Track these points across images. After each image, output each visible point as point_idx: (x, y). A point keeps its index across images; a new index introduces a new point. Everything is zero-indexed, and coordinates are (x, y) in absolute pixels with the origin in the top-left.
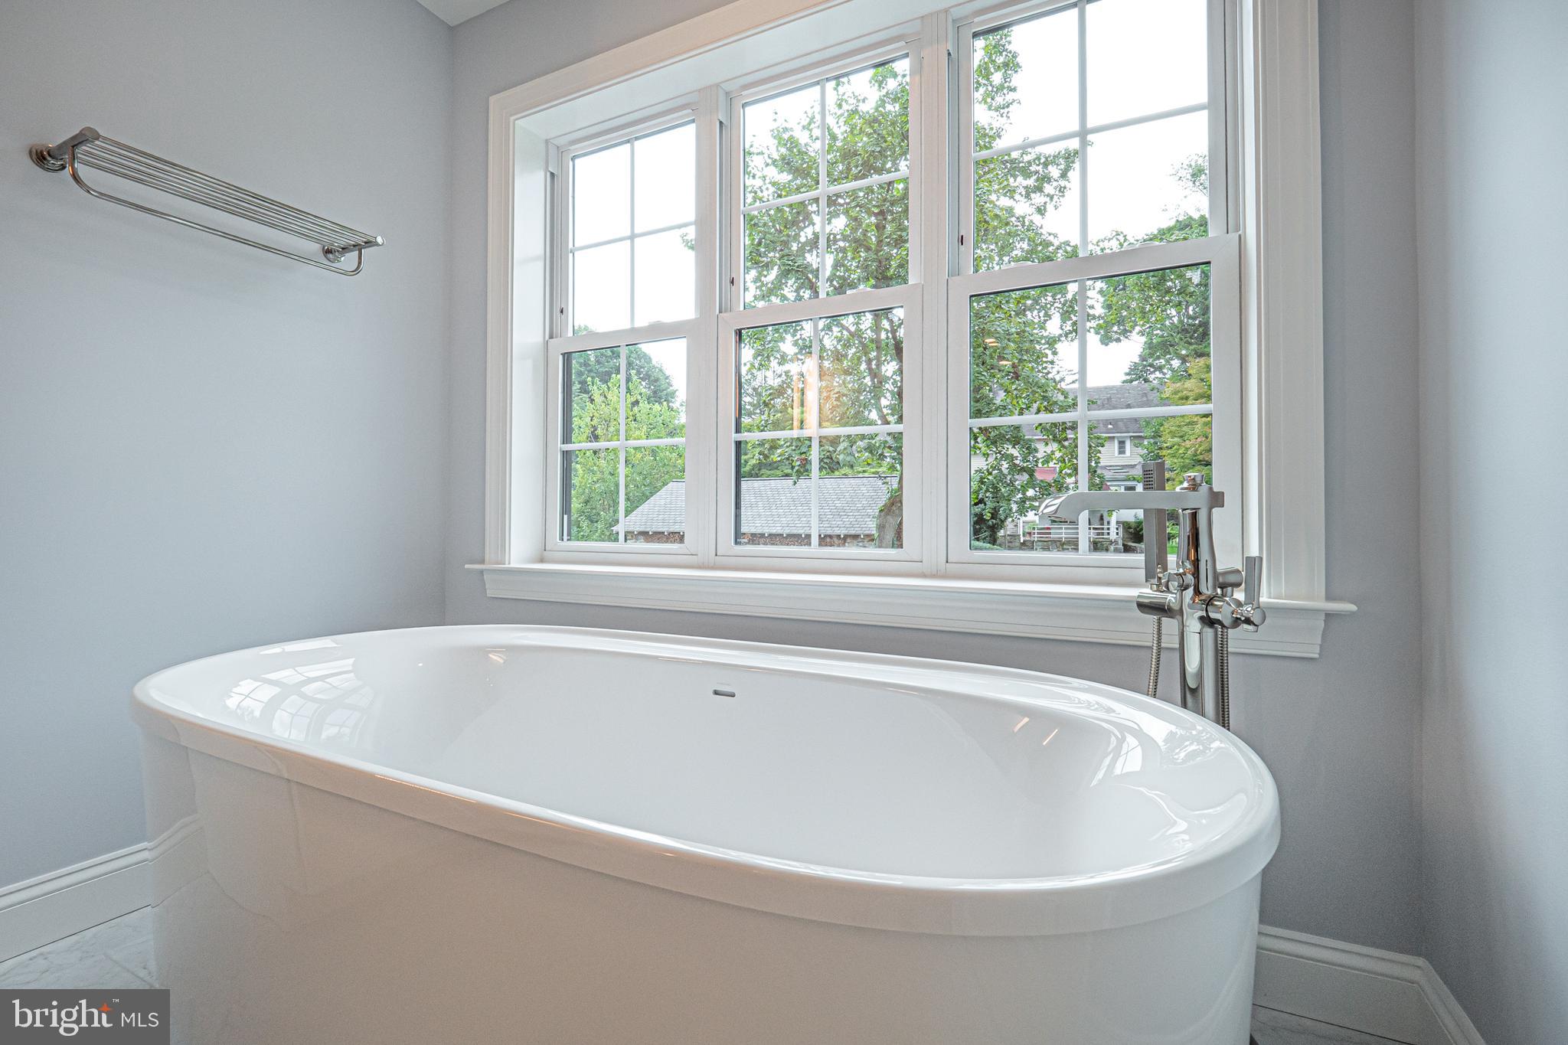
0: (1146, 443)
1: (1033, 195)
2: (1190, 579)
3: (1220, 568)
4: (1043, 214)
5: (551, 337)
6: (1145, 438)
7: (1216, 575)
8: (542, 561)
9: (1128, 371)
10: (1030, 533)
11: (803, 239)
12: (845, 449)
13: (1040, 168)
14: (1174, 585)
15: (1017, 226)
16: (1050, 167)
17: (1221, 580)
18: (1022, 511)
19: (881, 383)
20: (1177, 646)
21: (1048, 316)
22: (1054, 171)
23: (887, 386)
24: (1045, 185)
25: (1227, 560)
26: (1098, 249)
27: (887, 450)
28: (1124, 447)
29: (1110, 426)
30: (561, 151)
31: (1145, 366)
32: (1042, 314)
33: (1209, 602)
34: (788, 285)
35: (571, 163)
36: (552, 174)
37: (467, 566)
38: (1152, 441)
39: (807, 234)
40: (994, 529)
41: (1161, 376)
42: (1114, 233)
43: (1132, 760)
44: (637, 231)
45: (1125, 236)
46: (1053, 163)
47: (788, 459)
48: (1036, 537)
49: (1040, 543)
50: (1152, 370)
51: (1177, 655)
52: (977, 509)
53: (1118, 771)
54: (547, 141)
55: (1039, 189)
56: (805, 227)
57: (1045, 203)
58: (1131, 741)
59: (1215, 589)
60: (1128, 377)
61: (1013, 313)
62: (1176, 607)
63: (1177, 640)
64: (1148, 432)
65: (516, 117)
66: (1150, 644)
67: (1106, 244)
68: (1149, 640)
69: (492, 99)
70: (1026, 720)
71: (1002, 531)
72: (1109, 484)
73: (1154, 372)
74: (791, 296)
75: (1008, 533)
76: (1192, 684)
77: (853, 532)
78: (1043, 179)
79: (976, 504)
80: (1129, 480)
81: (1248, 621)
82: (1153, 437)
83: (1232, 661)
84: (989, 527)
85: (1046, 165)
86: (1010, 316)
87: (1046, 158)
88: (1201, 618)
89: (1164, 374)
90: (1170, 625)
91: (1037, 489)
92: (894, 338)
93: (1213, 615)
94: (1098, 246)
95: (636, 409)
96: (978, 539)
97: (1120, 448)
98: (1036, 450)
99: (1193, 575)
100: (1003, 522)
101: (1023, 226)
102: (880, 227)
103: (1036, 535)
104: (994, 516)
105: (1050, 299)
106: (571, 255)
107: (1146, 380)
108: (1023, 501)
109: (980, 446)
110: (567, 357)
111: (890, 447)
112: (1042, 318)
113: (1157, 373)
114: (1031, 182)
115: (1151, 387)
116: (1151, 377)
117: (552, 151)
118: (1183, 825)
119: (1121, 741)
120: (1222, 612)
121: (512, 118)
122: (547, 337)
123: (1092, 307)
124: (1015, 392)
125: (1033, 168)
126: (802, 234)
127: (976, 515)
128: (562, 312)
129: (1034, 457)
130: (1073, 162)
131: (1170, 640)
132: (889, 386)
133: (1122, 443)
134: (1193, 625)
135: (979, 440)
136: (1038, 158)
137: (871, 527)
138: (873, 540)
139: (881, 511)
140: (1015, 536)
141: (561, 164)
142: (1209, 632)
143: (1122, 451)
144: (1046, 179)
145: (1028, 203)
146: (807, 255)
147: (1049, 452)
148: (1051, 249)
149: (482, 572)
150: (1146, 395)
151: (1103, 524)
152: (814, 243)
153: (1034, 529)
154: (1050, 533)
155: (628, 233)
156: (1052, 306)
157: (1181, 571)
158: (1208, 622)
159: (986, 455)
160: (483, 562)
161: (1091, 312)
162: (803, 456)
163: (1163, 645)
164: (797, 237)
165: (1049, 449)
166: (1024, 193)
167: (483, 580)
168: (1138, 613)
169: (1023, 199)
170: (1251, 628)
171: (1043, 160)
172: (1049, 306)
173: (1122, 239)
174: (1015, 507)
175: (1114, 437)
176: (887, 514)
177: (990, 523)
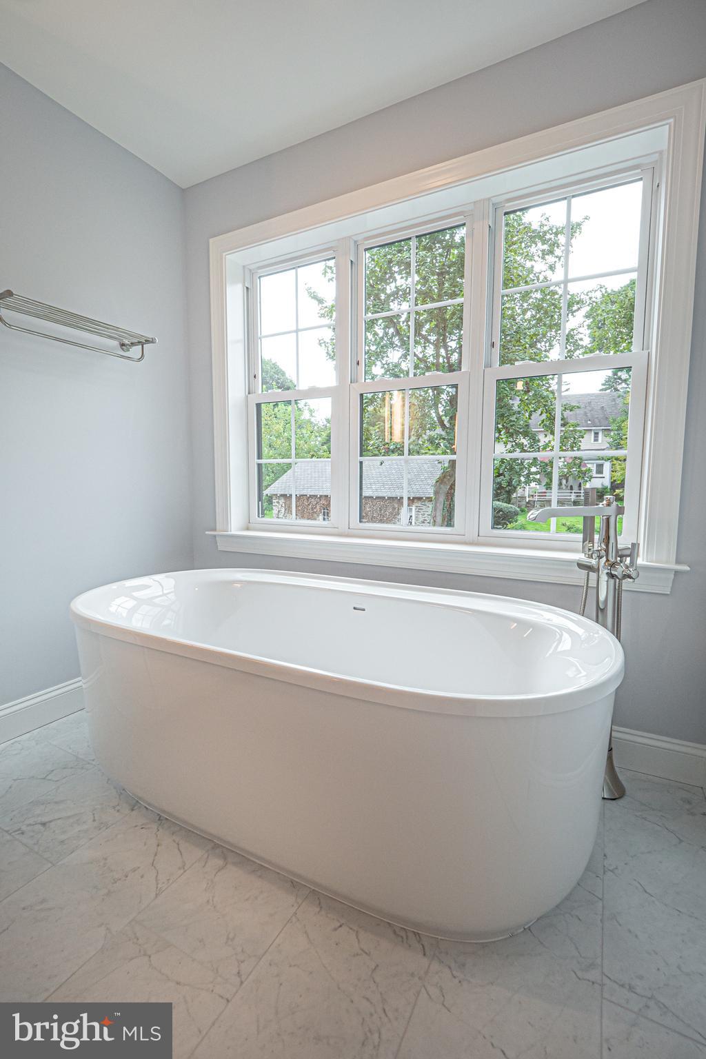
0: (612, 434)
1: (547, 257)
2: (603, 553)
3: (620, 546)
4: (553, 271)
5: (249, 393)
6: (612, 430)
7: (617, 551)
8: (248, 529)
9: (604, 382)
10: (533, 496)
11: (388, 291)
12: (414, 441)
13: (552, 236)
14: (595, 556)
15: (534, 280)
16: (559, 236)
17: (620, 553)
18: (528, 482)
19: (439, 394)
20: (595, 586)
21: (551, 346)
22: (562, 239)
23: (442, 396)
24: (555, 248)
25: (624, 541)
26: (588, 297)
27: (442, 440)
28: (598, 437)
29: (589, 422)
30: (252, 273)
31: (616, 379)
32: (547, 344)
33: (613, 565)
34: (379, 324)
35: (258, 280)
36: (247, 288)
37: (207, 533)
38: (616, 432)
39: (390, 288)
40: (509, 493)
41: (626, 386)
42: (599, 287)
43: (566, 644)
44: (300, 327)
45: (606, 289)
46: (561, 232)
47: (377, 448)
48: (536, 498)
49: (539, 502)
50: (620, 382)
51: (595, 590)
52: (499, 480)
53: (559, 649)
54: (244, 267)
55: (551, 252)
56: (390, 283)
57: (555, 262)
58: (566, 635)
59: (616, 558)
60: (604, 387)
61: (527, 346)
62: (596, 567)
63: (596, 583)
64: (614, 427)
65: (227, 253)
66: (583, 585)
67: (592, 295)
68: (583, 583)
69: (211, 241)
70: (515, 624)
71: (515, 494)
72: (586, 462)
73: (621, 383)
74: (381, 333)
75: (519, 495)
76: (601, 606)
77: (418, 496)
78: (554, 245)
79: (496, 477)
80: (599, 459)
81: (629, 577)
82: (618, 430)
83: (624, 594)
84: (506, 491)
85: (556, 234)
86: (526, 348)
87: (557, 229)
88: (607, 573)
89: (628, 385)
90: (593, 576)
91: (538, 467)
92: (448, 362)
93: (613, 572)
94: (588, 295)
95: (276, 409)
96: (498, 500)
97: (595, 437)
98: (539, 441)
99: (605, 551)
100: (515, 488)
101: (538, 280)
102: (441, 284)
103: (537, 497)
104: (510, 483)
105: (553, 333)
106: (259, 340)
107: (616, 390)
108: (528, 476)
109: (502, 437)
110: (259, 406)
111: (444, 439)
112: (548, 348)
113: (623, 384)
114: (546, 247)
115: (617, 395)
116: (619, 387)
117: (247, 272)
118: (584, 673)
119: (561, 636)
120: (619, 571)
121: (224, 254)
122: (247, 393)
123: (581, 339)
124: (527, 401)
125: (548, 236)
126: (388, 287)
127: (498, 483)
128: (255, 377)
129: (538, 445)
130: (575, 232)
131: (593, 583)
132: (444, 396)
133: (596, 434)
134: (604, 578)
135: (502, 433)
136: (551, 229)
137: (430, 492)
138: (431, 501)
139: (437, 482)
140: (523, 498)
141: (252, 282)
142: (612, 581)
143: (596, 440)
144: (555, 244)
145: (544, 263)
146: (391, 303)
147: (547, 442)
148: (556, 296)
149: (215, 536)
150: (614, 400)
151: (580, 490)
152: (395, 294)
153: (535, 492)
154: (545, 496)
155: (295, 328)
156: (555, 338)
157: (599, 548)
158: (611, 576)
159: (506, 443)
160: (215, 530)
161: (581, 343)
162: (387, 446)
163: (589, 585)
164: (384, 290)
165: (547, 440)
166: (541, 255)
167: (216, 540)
168: (577, 568)
169: (540, 260)
170: (631, 580)
171: (554, 231)
172: (552, 339)
173: (603, 290)
174: (522, 479)
175: (591, 430)
176: (441, 483)
177: (507, 489)
